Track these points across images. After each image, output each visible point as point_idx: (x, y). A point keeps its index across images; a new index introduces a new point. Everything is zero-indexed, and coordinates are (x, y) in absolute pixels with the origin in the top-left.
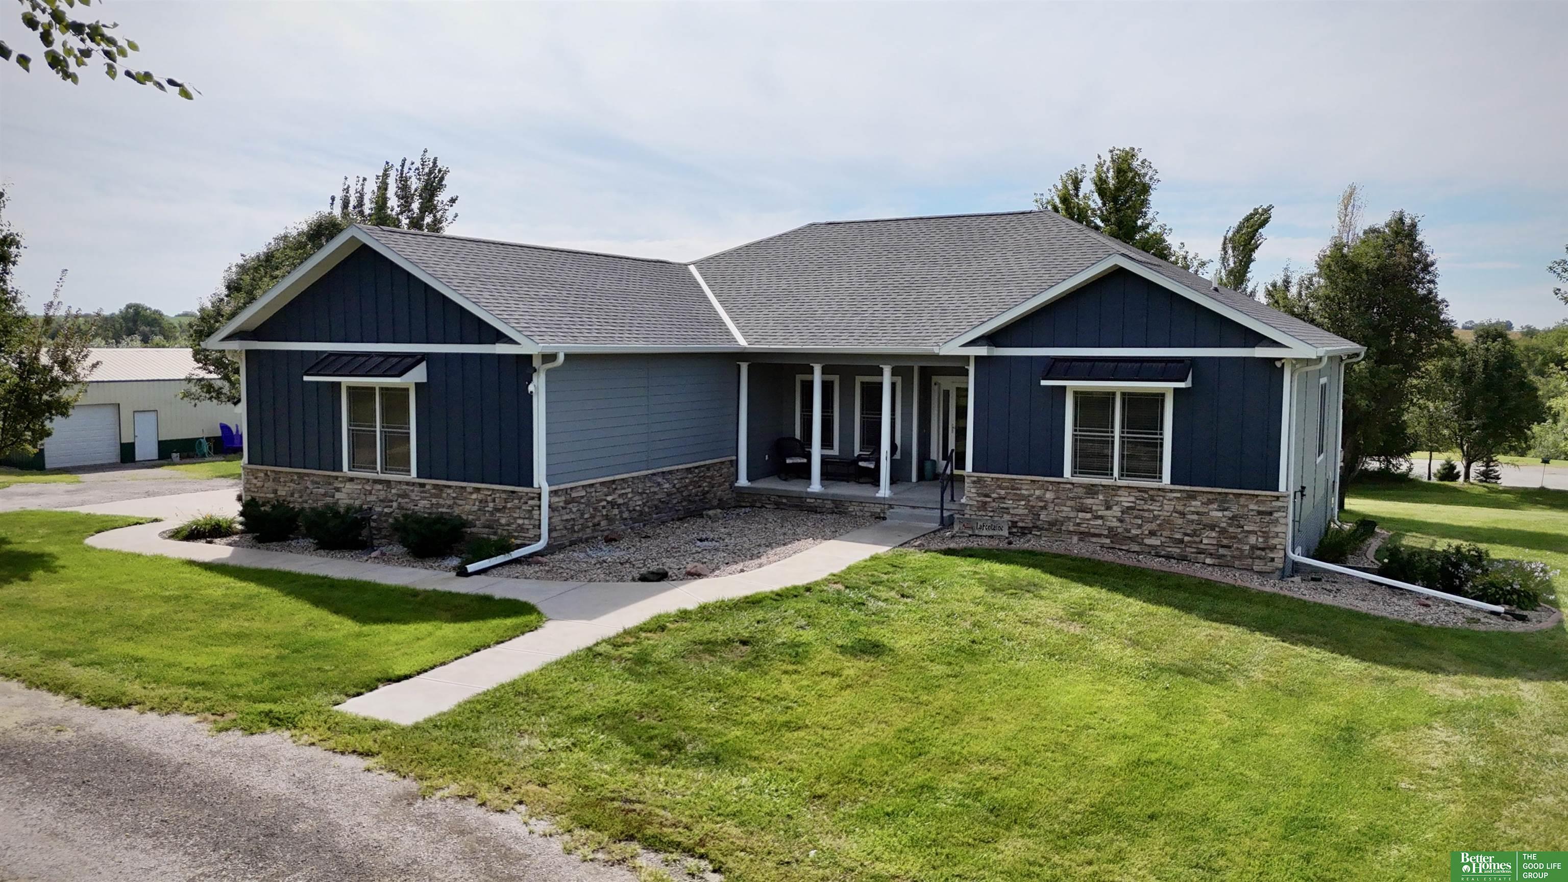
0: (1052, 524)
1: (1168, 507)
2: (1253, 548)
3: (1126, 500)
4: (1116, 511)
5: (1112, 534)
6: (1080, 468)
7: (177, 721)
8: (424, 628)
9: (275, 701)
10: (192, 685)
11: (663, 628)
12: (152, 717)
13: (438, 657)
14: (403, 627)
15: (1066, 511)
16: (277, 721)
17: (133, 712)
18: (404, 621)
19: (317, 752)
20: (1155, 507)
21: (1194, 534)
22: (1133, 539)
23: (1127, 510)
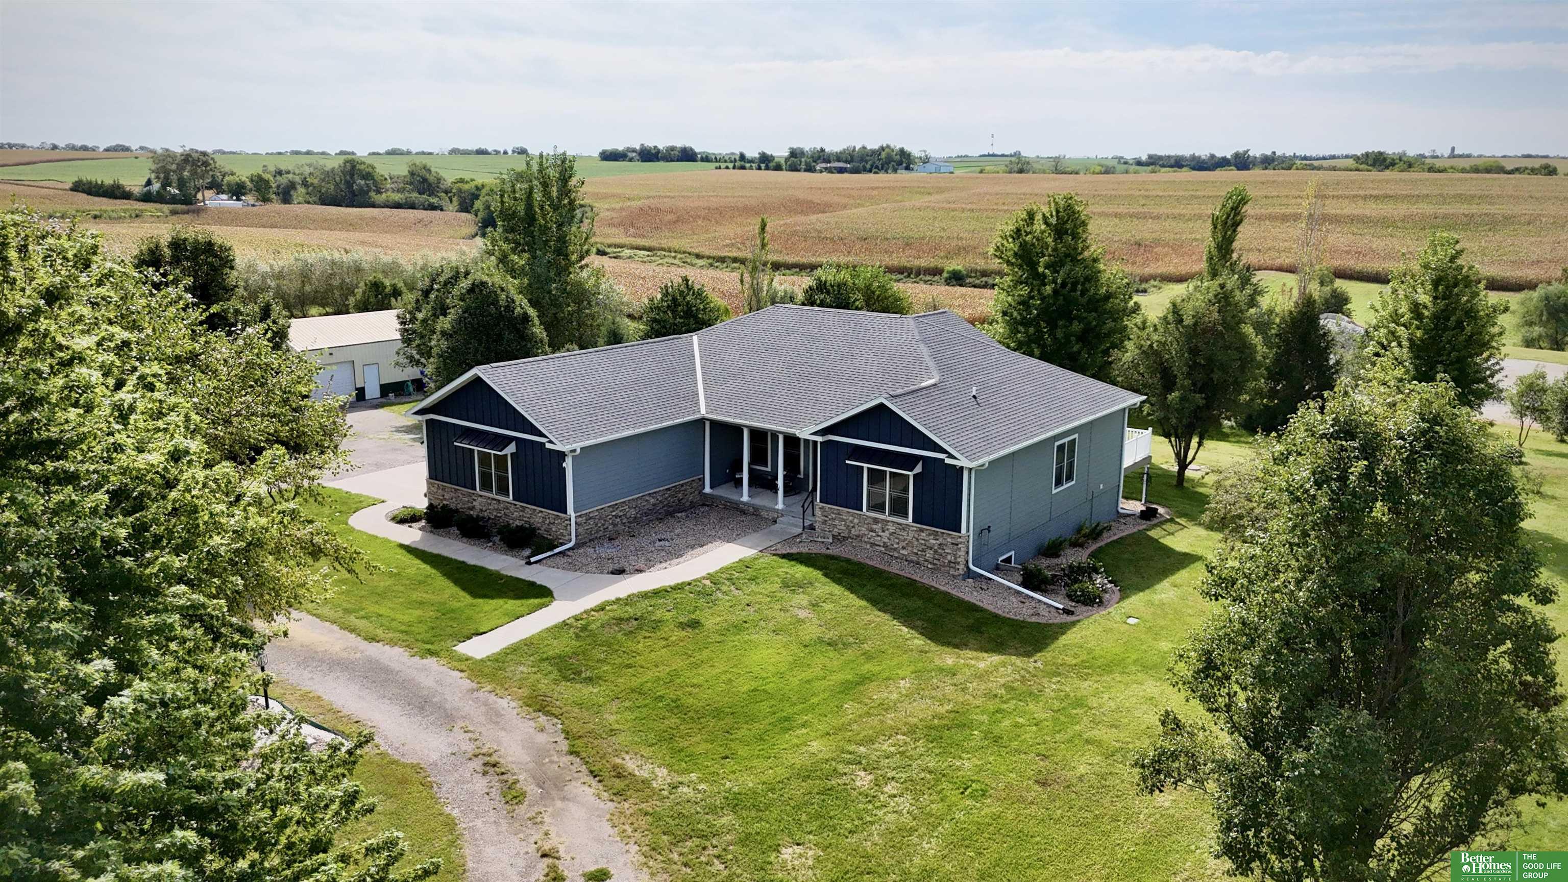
0: (858, 536)
1: (911, 535)
2: (950, 562)
3: (892, 528)
4: (887, 533)
5: (885, 545)
6: (871, 508)
7: (397, 650)
8: (500, 602)
9: (432, 644)
10: (402, 632)
11: (603, 609)
12: (387, 647)
13: (500, 622)
14: (491, 601)
15: (864, 530)
16: (432, 653)
17: (380, 644)
18: (492, 598)
19: (445, 669)
20: (905, 534)
21: (923, 551)
22: (895, 549)
23: (891, 534)
